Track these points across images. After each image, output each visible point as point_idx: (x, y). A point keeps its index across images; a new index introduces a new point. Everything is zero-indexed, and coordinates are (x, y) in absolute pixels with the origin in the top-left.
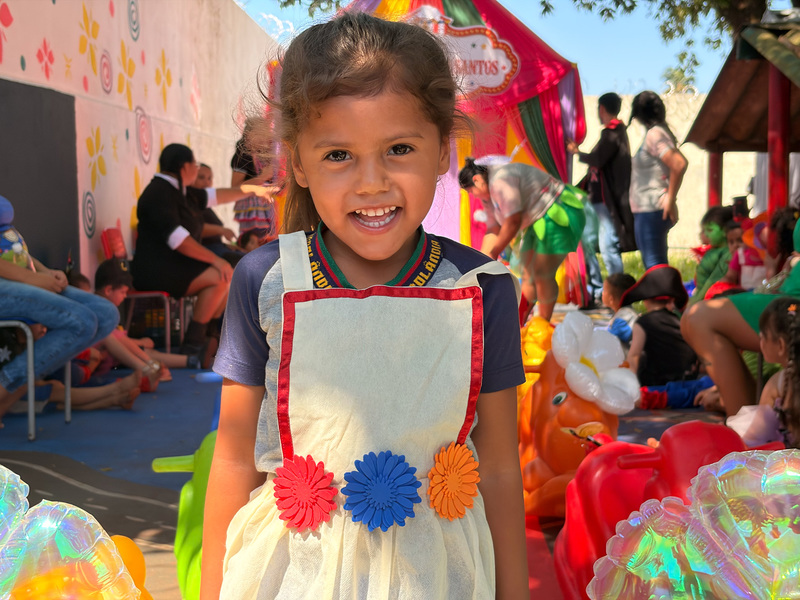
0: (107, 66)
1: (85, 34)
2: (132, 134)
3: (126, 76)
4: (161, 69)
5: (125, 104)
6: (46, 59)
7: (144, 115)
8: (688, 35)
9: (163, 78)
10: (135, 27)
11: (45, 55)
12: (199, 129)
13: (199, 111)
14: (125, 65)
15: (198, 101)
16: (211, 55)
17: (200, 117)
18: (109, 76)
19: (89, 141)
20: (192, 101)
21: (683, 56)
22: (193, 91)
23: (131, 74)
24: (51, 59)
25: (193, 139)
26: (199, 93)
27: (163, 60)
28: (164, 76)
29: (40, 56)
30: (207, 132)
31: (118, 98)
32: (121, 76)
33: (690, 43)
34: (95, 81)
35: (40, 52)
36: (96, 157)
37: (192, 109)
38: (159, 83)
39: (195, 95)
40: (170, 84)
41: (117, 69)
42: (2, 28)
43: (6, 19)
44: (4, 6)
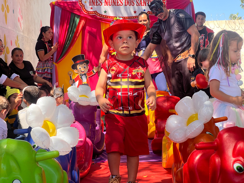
4: (4, 5)
9: (5, 9)
12: (22, 33)
13: (22, 25)
15: (22, 21)
16: (27, 0)
17: (22, 28)
20: (19, 20)
25: (20, 38)
26: (22, 18)
28: (5, 8)
30: (26, 35)
37: (19, 24)
38: (3, 11)
39: (20, 18)
40: (8, 12)
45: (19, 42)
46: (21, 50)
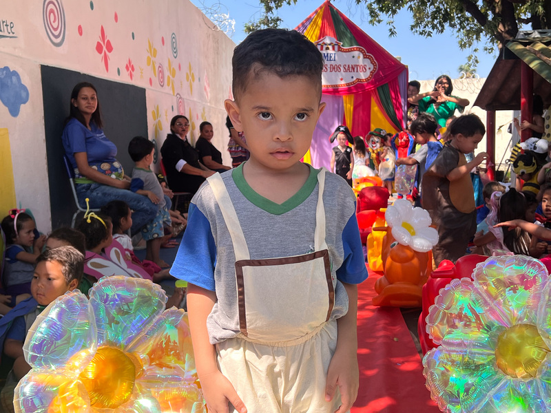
0: (161, 72)
1: (149, 55)
2: (175, 107)
3: (171, 77)
4: (188, 72)
5: (171, 92)
6: (130, 69)
7: (181, 98)
8: (474, 46)
9: (190, 78)
10: (175, 51)
11: (130, 67)
12: (209, 104)
13: (209, 94)
14: (170, 71)
15: (208, 90)
16: (214, 65)
17: (209, 98)
18: (163, 77)
19: (153, 112)
20: (205, 89)
21: (470, 58)
22: (206, 84)
23: (174, 76)
24: (133, 69)
25: (206, 110)
26: (209, 86)
27: (190, 68)
28: (190, 77)
29: (127, 68)
30: (213, 106)
31: (167, 89)
32: (168, 76)
33: (475, 50)
34: (156, 80)
35: (127, 65)
36: (157, 121)
37: (205, 93)
38: (188, 81)
39: (207, 86)
40: (193, 81)
41: (167, 73)
42: (107, 53)
43: (110, 48)
44: (108, 41)
45: (206, 114)
46: (210, 124)
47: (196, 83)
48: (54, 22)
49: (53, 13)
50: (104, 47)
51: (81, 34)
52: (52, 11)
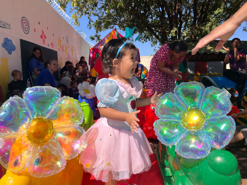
0: (63, 47)
1: (59, 41)
2: (67, 59)
4: (72, 48)
5: (66, 54)
7: (69, 56)
8: (155, 46)
10: (67, 41)
11: (52, 44)
12: (78, 59)
16: (80, 47)
18: (63, 49)
19: (60, 59)
21: (154, 50)
22: (77, 53)
23: (67, 49)
24: (53, 45)
29: (51, 44)
31: (65, 53)
33: (155, 47)
34: (61, 49)
36: (61, 62)
37: (77, 56)
38: (71, 51)
41: (65, 48)
42: (44, 39)
43: (45, 37)
44: (45, 35)
47: (74, 52)
48: (25, 26)
49: (25, 23)
50: (43, 37)
51: (35, 31)
52: (24, 22)
